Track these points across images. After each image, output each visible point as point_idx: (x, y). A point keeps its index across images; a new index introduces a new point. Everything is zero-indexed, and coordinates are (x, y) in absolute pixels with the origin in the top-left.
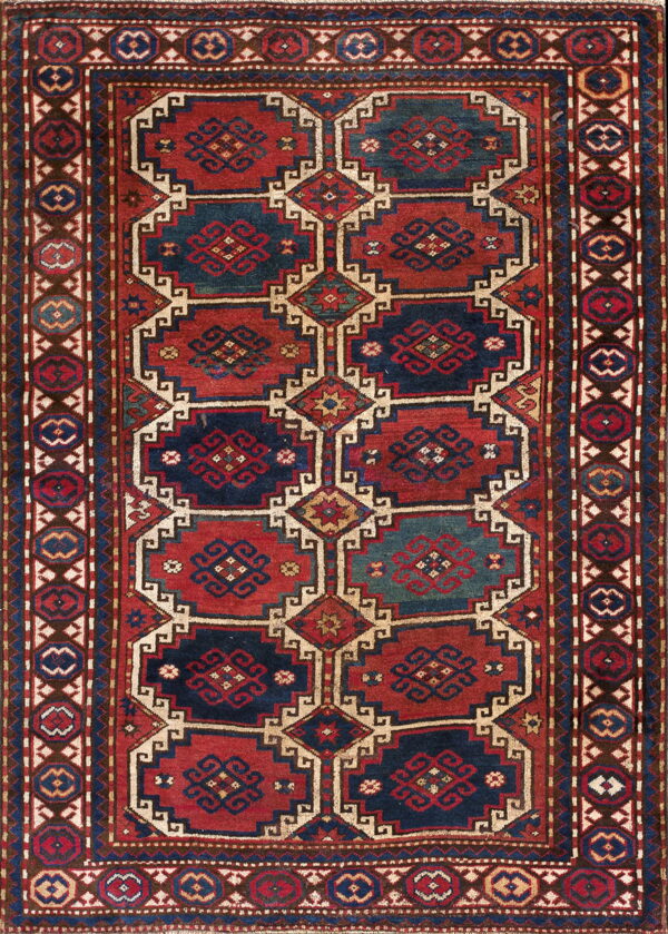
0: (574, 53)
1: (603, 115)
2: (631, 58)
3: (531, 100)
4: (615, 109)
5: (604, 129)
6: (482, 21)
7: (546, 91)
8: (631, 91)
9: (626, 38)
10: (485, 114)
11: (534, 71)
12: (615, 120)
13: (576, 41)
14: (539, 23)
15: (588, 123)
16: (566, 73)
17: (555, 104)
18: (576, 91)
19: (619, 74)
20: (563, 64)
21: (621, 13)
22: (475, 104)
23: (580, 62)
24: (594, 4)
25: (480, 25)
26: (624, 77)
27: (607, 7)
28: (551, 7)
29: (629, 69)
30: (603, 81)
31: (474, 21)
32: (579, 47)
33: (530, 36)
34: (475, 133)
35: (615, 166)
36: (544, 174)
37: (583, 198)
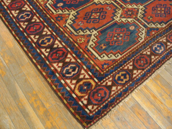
0: (102, 89)
1: (76, 77)
2: (82, 102)
3: (103, 65)
4: (74, 82)
5: (73, 73)
6: (138, 77)
7: (100, 71)
8: (73, 91)
9: (90, 107)
10: (112, 53)
11: (110, 74)
12: (71, 78)
13: (105, 93)
14: (122, 90)
15: (79, 71)
16: (100, 81)
17: (95, 69)
18: (91, 78)
19: (82, 93)
20: (103, 83)
21: (99, 114)
22: (117, 53)
23: (98, 88)
24: (110, 110)
25: (137, 76)
26: (79, 94)
27: (105, 112)
28: (123, 98)
29: (80, 98)
30: (85, 88)
31: (140, 76)
32: (102, 92)
33: (120, 84)
34: (110, 46)
35: (61, 64)
36: (81, 48)
37: (64, 49)
